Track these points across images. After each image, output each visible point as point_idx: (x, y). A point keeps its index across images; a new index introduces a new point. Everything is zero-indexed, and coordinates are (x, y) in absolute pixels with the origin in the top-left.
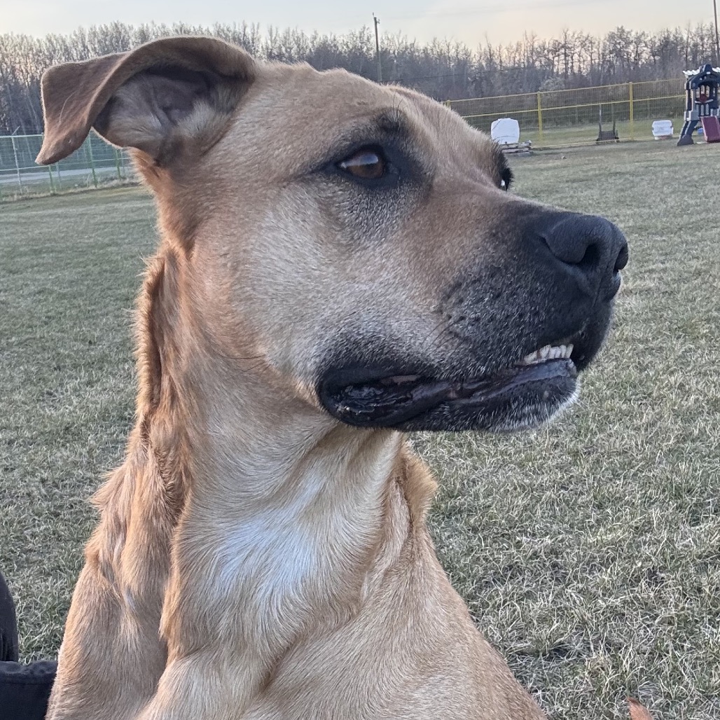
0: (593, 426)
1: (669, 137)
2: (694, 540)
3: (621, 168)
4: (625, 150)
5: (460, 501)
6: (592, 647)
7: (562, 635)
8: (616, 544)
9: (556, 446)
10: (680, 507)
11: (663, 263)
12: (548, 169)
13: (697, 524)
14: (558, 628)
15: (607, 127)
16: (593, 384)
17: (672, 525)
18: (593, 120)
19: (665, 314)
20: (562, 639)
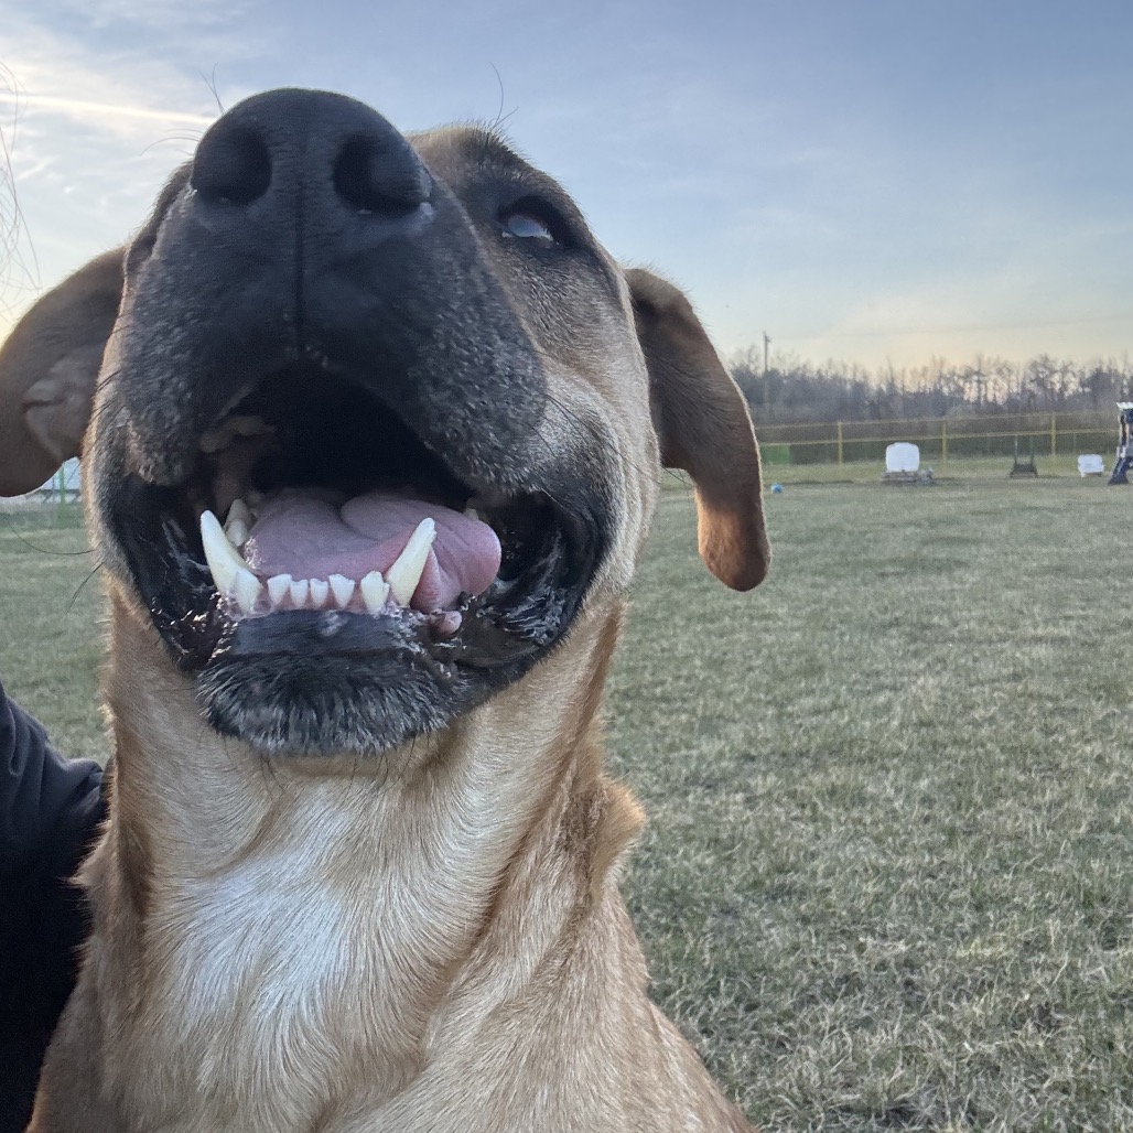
0: (979, 799)
1: (1099, 474)
2: (1106, 969)
3: (1038, 503)
4: (1044, 485)
5: (792, 877)
6: (948, 1113)
7: (907, 1089)
8: (995, 964)
9: (927, 820)
10: (1089, 921)
11: (1083, 609)
12: (950, 500)
13: (1113, 947)
14: (902, 1078)
15: (1024, 460)
16: (983, 745)
17: (1077, 945)
18: (1007, 452)
19: (1083, 669)
20: (907, 1095)
